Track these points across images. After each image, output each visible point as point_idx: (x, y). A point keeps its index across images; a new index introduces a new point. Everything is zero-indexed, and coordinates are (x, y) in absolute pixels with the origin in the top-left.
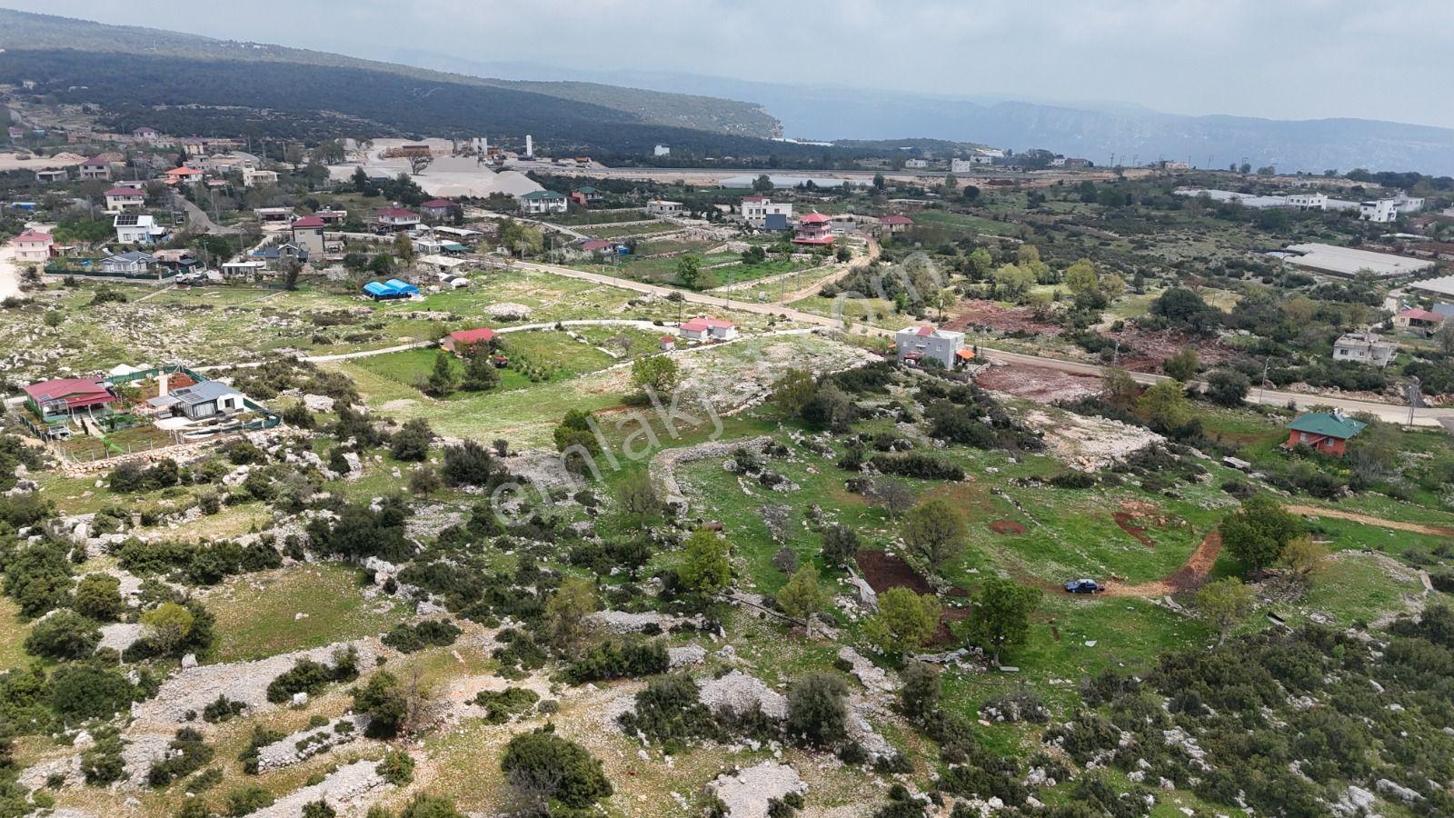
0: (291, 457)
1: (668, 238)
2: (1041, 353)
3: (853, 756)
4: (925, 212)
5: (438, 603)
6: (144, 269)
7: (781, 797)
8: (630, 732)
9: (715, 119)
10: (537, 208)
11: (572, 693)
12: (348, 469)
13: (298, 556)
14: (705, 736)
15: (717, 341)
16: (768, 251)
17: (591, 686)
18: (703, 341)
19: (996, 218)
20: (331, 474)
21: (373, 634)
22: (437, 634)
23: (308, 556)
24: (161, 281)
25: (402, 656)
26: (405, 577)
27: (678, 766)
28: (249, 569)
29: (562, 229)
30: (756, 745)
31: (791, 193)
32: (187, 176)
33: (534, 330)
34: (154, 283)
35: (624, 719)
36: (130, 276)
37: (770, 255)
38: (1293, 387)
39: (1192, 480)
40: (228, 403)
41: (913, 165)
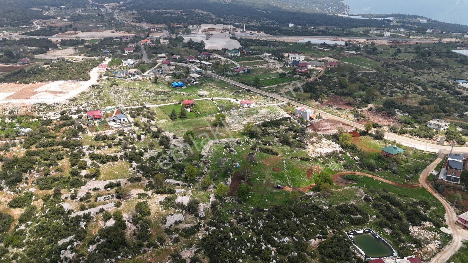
0: (130, 135)
1: (263, 67)
2: (341, 116)
3: (197, 216)
4: (356, 56)
5: (141, 173)
6: (125, 75)
7: (178, 221)
8: (161, 204)
9: (326, 5)
10: (231, 55)
11: (155, 195)
12: (141, 139)
13: (122, 159)
14: (173, 207)
15: (249, 107)
16: (288, 73)
17: (159, 195)
18: (244, 107)
19: (377, 60)
20: (137, 140)
21: (126, 178)
22: (138, 180)
23: (123, 159)
24: (128, 79)
25: (130, 183)
26: (138, 167)
27: (165, 212)
28: (112, 161)
29: (235, 63)
30: (181, 210)
31: (317, 47)
32: (147, 42)
33: (206, 100)
34: (126, 80)
35: (161, 202)
36: (121, 78)
37: (288, 75)
38: (405, 135)
39: (337, 162)
40: (124, 120)
41: (372, 33)
